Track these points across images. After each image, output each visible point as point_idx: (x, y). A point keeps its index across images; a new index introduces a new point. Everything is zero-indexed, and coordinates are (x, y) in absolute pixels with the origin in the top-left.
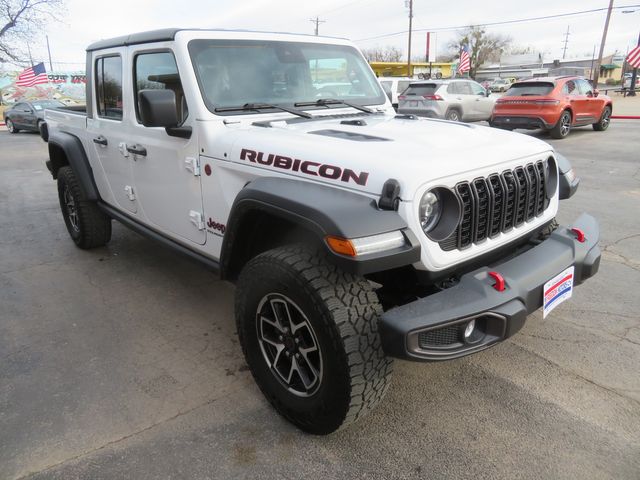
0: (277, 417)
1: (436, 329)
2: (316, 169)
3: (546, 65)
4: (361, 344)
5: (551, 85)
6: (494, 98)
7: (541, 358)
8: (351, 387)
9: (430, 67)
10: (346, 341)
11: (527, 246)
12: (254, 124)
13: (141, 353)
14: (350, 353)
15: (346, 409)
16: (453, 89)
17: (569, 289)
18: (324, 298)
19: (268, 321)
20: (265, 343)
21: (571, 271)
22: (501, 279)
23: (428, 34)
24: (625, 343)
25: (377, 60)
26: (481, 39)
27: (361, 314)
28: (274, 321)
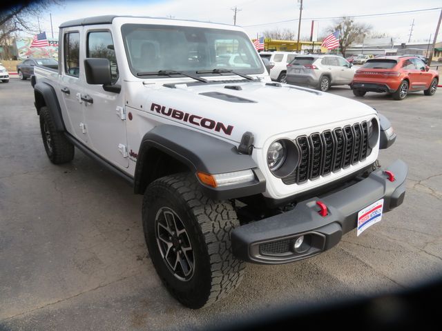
0: (166, 293)
1: (273, 242)
2: (199, 121)
3: (396, 47)
4: (220, 248)
5: (395, 62)
6: (355, 69)
7: (360, 261)
8: (212, 278)
9: (313, 45)
10: (209, 246)
11: (353, 182)
12: (165, 85)
13: (81, 241)
14: (211, 255)
15: (209, 293)
16: (325, 62)
17: (379, 215)
18: (195, 214)
19: (162, 226)
20: (161, 242)
21: (381, 202)
22: (325, 207)
23: (313, 22)
24: (423, 254)
25: (277, 39)
26: (350, 27)
27: (222, 227)
28: (166, 226)
